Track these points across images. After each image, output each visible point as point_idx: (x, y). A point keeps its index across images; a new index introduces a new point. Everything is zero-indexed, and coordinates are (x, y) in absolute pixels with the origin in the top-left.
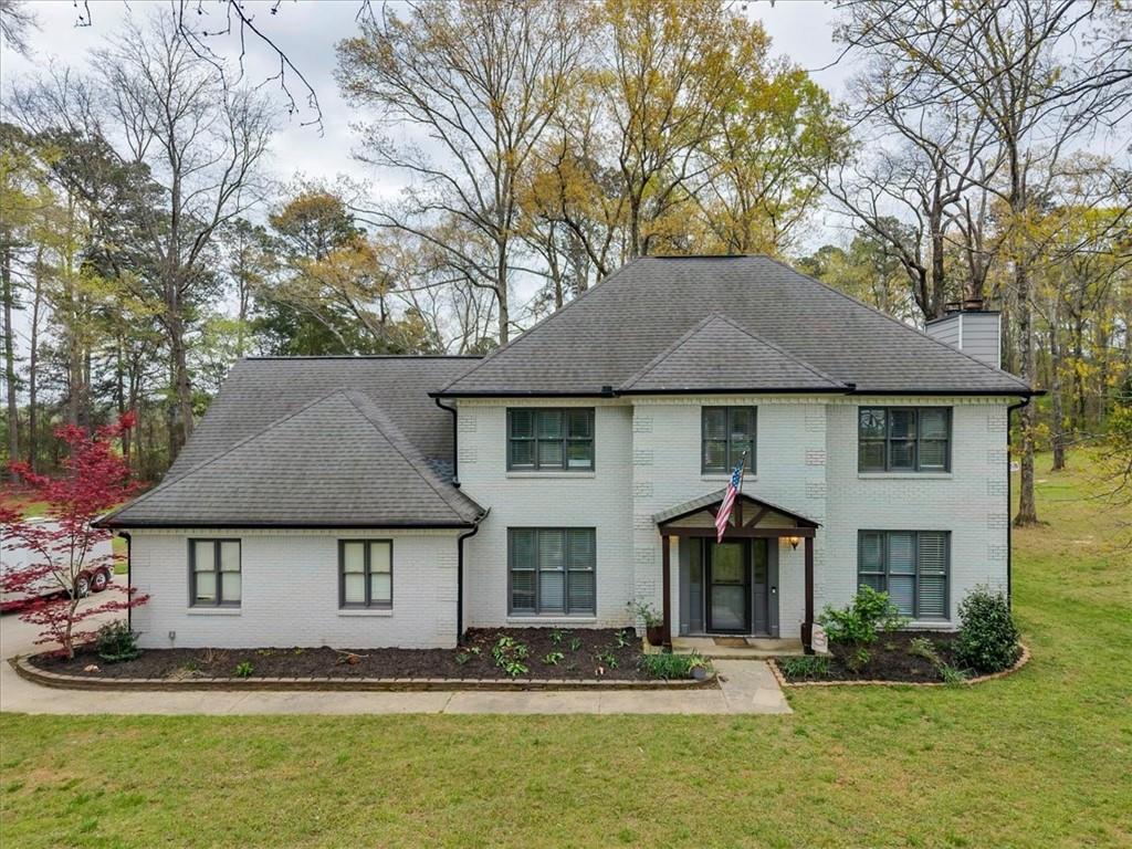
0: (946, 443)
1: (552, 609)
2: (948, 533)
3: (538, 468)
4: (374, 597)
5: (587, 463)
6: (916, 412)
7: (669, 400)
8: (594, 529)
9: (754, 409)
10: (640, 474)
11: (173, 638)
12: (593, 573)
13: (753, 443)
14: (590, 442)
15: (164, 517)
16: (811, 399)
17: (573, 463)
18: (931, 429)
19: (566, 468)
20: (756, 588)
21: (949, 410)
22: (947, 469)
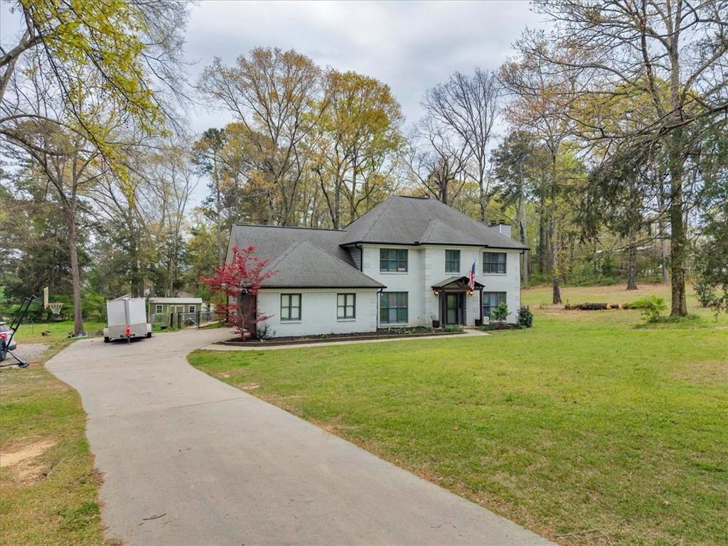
0: (505, 264)
1: (393, 321)
2: (505, 293)
3: (388, 271)
4: (347, 315)
5: (404, 269)
6: (497, 254)
7: (436, 247)
8: (407, 293)
9: (459, 251)
10: (428, 272)
11: (274, 333)
12: (407, 308)
13: (458, 262)
14: (406, 262)
15: (275, 285)
16: (474, 248)
17: (400, 269)
18: (501, 259)
19: (397, 271)
20: (459, 310)
21: (505, 254)
22: (505, 272)
